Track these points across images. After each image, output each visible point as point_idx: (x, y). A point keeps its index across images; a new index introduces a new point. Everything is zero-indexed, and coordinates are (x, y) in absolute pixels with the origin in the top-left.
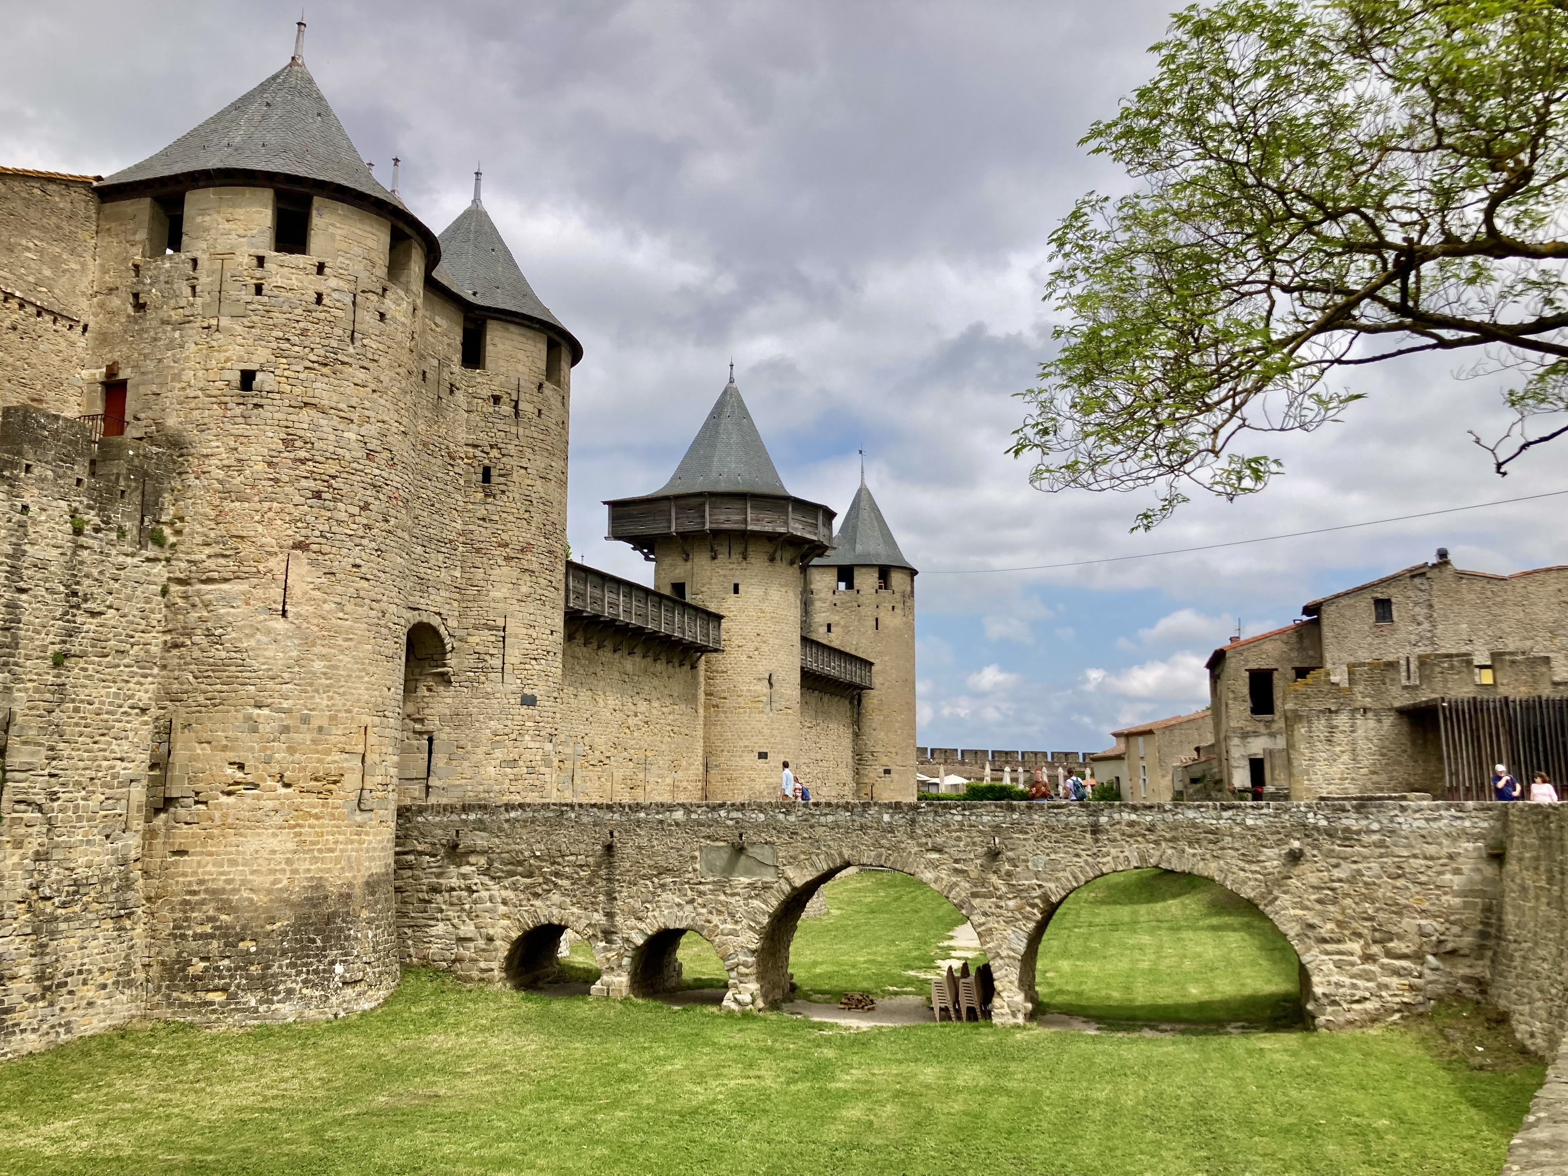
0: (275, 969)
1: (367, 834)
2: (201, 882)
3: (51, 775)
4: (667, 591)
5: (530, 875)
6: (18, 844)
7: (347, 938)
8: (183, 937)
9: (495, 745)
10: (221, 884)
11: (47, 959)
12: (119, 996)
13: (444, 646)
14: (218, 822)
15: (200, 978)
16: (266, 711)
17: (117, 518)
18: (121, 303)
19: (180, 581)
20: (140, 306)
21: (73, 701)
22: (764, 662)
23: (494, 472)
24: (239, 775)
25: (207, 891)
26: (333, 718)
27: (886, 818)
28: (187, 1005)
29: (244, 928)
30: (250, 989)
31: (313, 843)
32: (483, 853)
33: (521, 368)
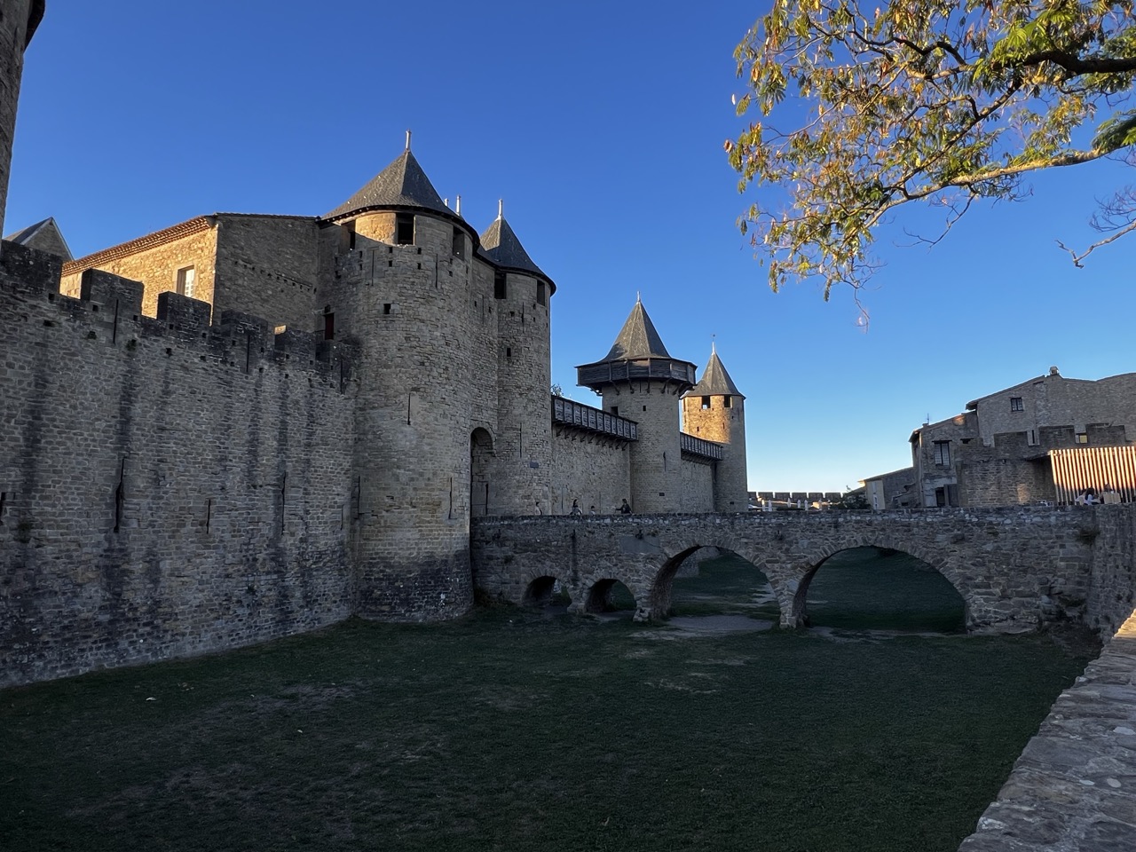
0: (412, 596)
1: (454, 531)
2: (377, 553)
3: (306, 502)
4: (609, 411)
5: (535, 551)
6: (292, 534)
7: (446, 581)
8: (370, 579)
9: (519, 487)
10: (385, 555)
11: (308, 589)
12: (342, 607)
13: (491, 439)
14: (383, 525)
15: (379, 599)
16: (402, 471)
17: (330, 379)
18: (331, 277)
19: (361, 409)
20: (338, 277)
21: (314, 467)
22: (661, 446)
23: (512, 351)
24: (390, 502)
25: (379, 558)
26: (434, 474)
27: (718, 521)
28: (373, 611)
29: (397, 575)
30: (401, 604)
31: (428, 535)
32: (512, 540)
33: (524, 297)
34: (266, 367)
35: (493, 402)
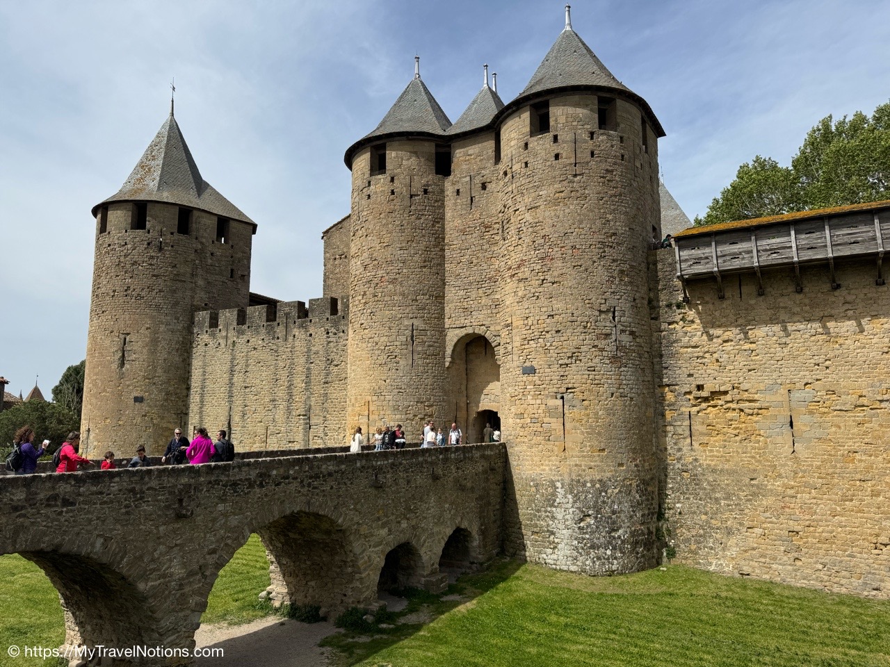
21: (330, 399)
33: (513, 143)
34: (297, 334)
35: (492, 297)
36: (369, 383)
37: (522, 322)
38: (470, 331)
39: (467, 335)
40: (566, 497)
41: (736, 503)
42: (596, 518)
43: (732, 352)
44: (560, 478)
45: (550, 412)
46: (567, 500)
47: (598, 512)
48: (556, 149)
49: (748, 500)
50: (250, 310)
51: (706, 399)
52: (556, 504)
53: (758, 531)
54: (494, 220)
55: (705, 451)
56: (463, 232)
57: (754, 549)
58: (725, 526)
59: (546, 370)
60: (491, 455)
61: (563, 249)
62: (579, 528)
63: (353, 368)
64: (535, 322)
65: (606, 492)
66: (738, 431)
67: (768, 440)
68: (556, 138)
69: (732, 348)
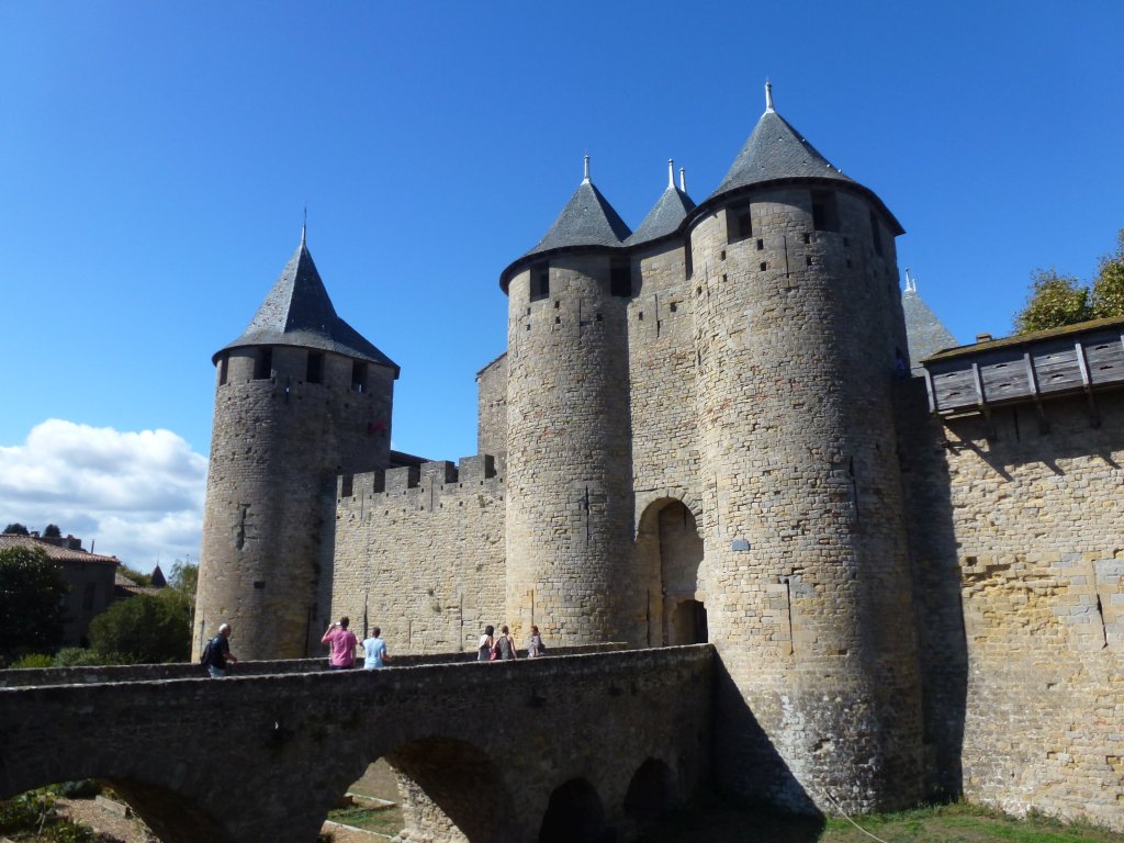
33: (707, 252)
35: (689, 449)
36: (532, 566)
37: (729, 481)
38: (663, 494)
39: (658, 500)
40: (796, 716)
41: (1030, 718)
42: (837, 743)
43: (1011, 511)
44: (787, 690)
45: (770, 601)
46: (797, 720)
47: (839, 736)
48: (762, 257)
49: (1046, 714)
50: (389, 473)
51: (980, 577)
52: (782, 725)
53: (1063, 757)
54: (688, 348)
55: (984, 646)
56: (650, 366)
57: (1058, 782)
58: (1017, 750)
59: (765, 545)
60: (694, 662)
61: (779, 383)
62: (815, 757)
63: (512, 546)
64: (747, 481)
65: (851, 709)
66: (1027, 618)
67: (1070, 629)
68: (760, 245)
69: (1011, 506)
